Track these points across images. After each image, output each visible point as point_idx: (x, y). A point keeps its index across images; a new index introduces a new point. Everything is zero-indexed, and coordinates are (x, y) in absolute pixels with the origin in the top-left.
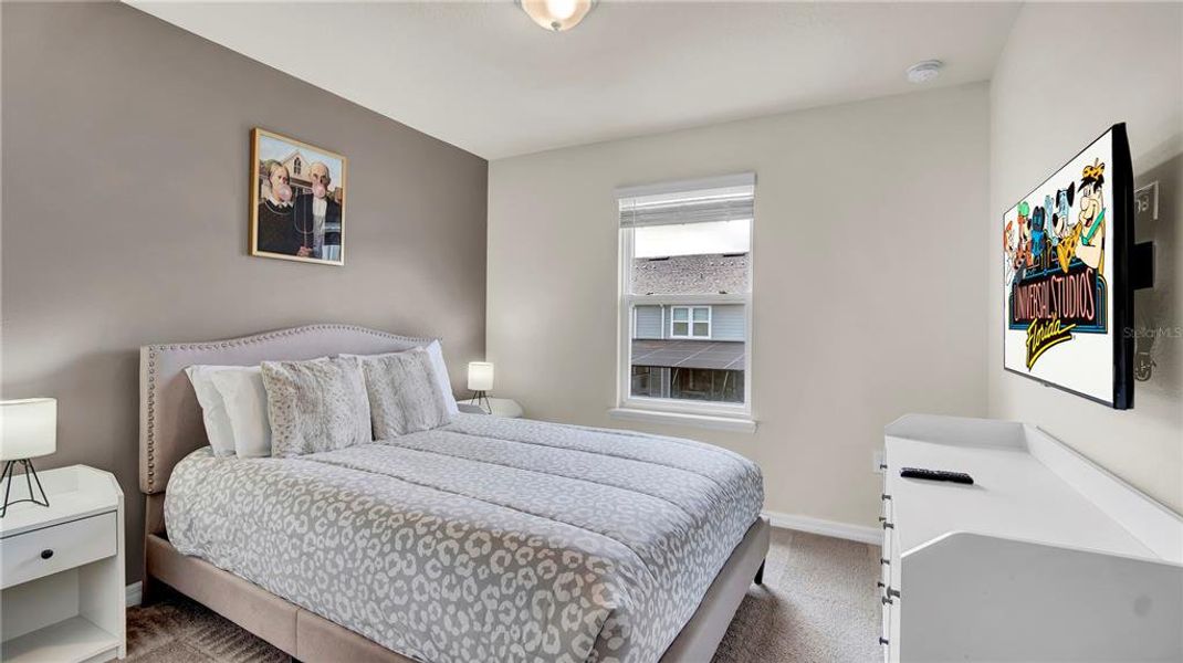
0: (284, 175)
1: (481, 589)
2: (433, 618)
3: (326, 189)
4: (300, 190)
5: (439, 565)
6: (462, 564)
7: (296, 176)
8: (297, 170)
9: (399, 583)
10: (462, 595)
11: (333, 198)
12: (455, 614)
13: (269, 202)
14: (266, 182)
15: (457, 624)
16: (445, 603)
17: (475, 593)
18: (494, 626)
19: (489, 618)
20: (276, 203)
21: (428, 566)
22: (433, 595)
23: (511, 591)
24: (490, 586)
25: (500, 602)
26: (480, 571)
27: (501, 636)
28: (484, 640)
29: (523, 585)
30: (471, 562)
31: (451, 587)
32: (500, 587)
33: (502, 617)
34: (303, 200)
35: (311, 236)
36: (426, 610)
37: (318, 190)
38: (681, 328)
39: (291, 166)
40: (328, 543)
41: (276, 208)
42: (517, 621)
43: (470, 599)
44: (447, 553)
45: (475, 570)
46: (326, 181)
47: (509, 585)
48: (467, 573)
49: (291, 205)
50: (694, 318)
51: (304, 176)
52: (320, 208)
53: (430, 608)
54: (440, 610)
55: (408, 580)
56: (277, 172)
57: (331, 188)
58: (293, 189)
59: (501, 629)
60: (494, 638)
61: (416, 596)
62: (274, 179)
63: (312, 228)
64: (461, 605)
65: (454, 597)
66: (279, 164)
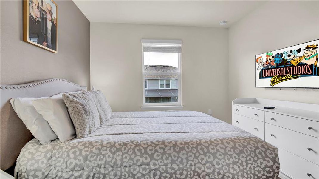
1: (239, 156)
2: (225, 171)
5: (221, 154)
6: (229, 151)
9: (207, 165)
10: (233, 160)
12: (233, 167)
15: (235, 170)
16: (228, 165)
17: (238, 158)
18: (247, 166)
19: (244, 164)
21: (217, 155)
22: (223, 164)
23: (249, 153)
24: (241, 154)
25: (246, 158)
26: (236, 151)
27: (250, 168)
28: (245, 171)
29: (251, 150)
30: (231, 149)
31: (229, 159)
32: (244, 153)
33: (249, 162)
36: (222, 170)
38: (162, 86)
40: (165, 161)
42: (254, 161)
43: (237, 160)
44: (222, 149)
45: (234, 151)
47: (247, 152)
48: (232, 152)
50: (166, 83)
53: (224, 169)
54: (227, 168)
55: (211, 163)
59: (249, 165)
60: (248, 169)
61: (217, 166)
64: (234, 163)
65: (231, 161)
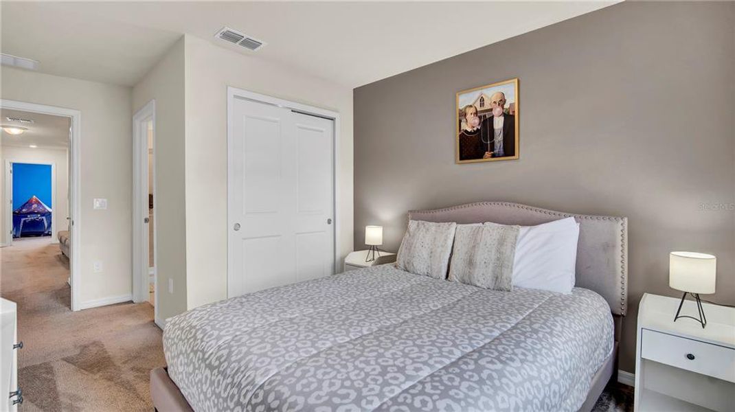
0: (475, 111)
3: (503, 108)
4: (485, 116)
7: (483, 109)
8: (482, 104)
11: (509, 112)
13: (466, 131)
14: (464, 120)
20: (469, 130)
34: (487, 122)
35: (493, 144)
37: (497, 111)
39: (478, 105)
41: (470, 133)
46: (502, 102)
49: (479, 128)
51: (487, 107)
52: (499, 123)
56: (470, 111)
57: (506, 106)
58: (480, 118)
62: (468, 116)
63: (493, 138)
66: (471, 106)
